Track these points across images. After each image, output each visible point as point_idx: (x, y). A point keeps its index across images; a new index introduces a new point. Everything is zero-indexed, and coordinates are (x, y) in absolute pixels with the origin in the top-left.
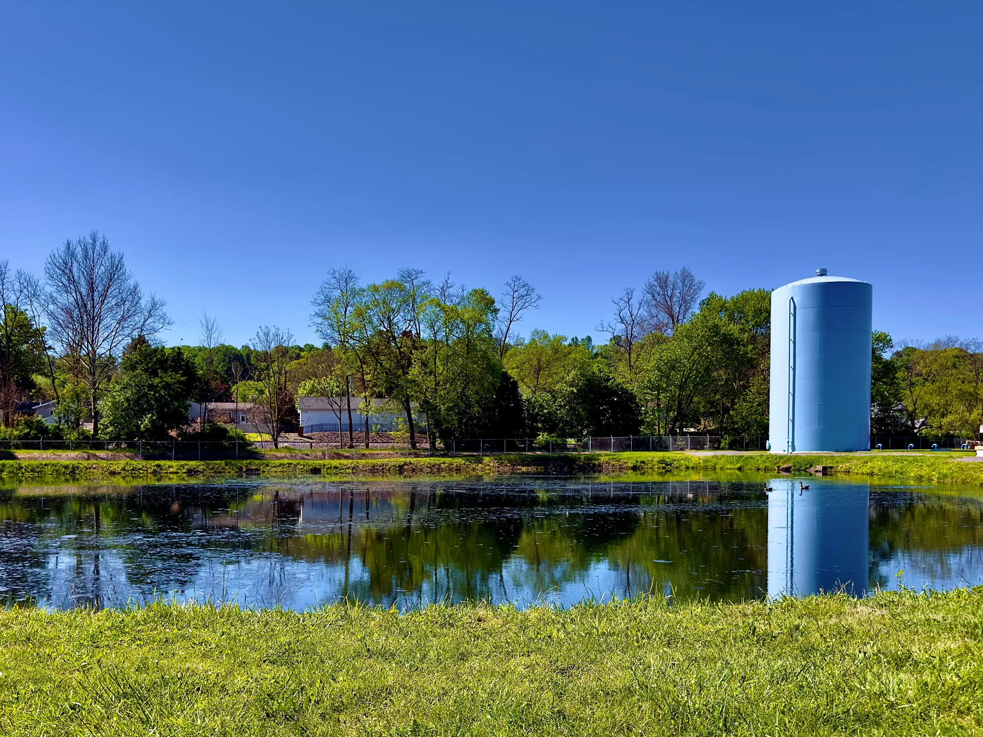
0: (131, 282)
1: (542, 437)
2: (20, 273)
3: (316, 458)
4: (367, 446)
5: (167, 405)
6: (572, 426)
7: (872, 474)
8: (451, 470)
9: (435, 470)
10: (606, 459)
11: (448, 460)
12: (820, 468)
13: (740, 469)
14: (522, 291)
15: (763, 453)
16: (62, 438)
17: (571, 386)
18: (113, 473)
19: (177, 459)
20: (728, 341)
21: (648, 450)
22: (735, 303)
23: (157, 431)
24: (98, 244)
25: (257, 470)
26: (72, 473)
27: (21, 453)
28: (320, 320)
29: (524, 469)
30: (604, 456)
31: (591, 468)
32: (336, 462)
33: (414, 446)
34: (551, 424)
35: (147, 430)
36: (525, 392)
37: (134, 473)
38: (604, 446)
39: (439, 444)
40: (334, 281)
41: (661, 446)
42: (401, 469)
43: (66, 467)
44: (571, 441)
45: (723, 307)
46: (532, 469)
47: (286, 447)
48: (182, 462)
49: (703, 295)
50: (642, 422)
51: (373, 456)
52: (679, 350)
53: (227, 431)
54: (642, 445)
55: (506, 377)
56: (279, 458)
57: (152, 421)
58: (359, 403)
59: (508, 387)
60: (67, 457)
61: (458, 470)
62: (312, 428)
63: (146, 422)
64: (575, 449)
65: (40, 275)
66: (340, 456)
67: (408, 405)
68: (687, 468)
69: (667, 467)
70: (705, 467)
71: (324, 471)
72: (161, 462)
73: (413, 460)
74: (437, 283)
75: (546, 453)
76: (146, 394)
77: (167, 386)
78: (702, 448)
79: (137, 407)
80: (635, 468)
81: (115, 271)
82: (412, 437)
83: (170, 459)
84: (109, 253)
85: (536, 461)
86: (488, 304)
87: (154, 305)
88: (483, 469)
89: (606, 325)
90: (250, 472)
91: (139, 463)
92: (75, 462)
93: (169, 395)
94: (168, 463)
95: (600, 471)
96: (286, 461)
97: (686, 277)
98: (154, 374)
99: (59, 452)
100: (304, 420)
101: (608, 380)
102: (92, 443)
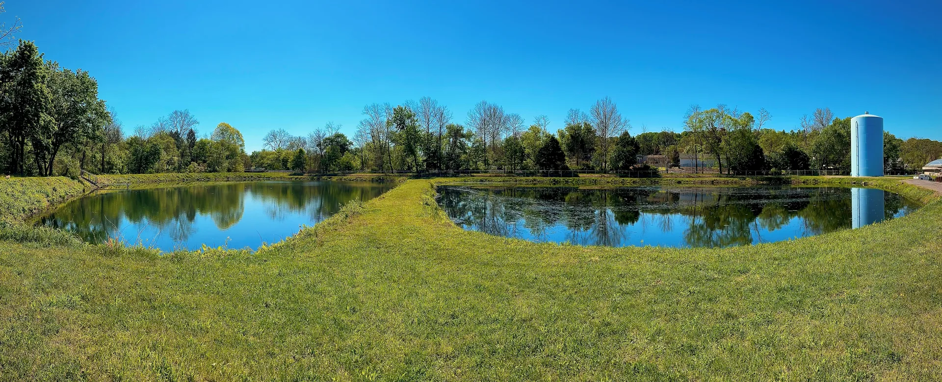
0: (618, 114)
1: (773, 170)
2: (583, 113)
3: (681, 177)
4: (703, 173)
5: (628, 158)
6: (784, 166)
7: (877, 185)
8: (732, 183)
9: (726, 183)
10: (794, 179)
11: (732, 179)
12: (863, 183)
13: (839, 183)
14: (765, 114)
15: (848, 177)
16: (594, 170)
17: (783, 150)
18: (608, 182)
19: (631, 177)
20: (840, 135)
21: (811, 175)
22: (845, 122)
23: (625, 167)
24: (608, 100)
25: (658, 182)
26: (595, 182)
27: (580, 175)
28: (685, 124)
29: (761, 182)
30: (793, 178)
31: (787, 182)
32: (687, 179)
33: (721, 172)
34: (776, 164)
35: (621, 167)
36: (766, 153)
37: (615, 183)
38: (794, 173)
39: (731, 172)
40: (692, 109)
41: (816, 174)
42: (713, 183)
43: (593, 180)
44: (784, 172)
45: (841, 123)
46: (765, 182)
47: (671, 173)
48: (632, 179)
49: (834, 118)
50: (810, 165)
51: (703, 177)
52: (823, 138)
53: (650, 167)
54: (809, 174)
55: (758, 147)
56: (667, 177)
57: (623, 164)
58: (700, 155)
59: (758, 151)
60: (595, 176)
61: (736, 183)
62: (684, 165)
63: (620, 164)
64: (784, 175)
65: (588, 114)
66: (690, 177)
67: (719, 157)
68: (823, 182)
69: (816, 182)
70: (829, 182)
71: (682, 182)
72: (625, 178)
73: (718, 179)
74: (732, 109)
75: (772, 176)
76: (621, 154)
77: (629, 151)
78: (832, 175)
79: (618, 158)
80: (804, 182)
81: (613, 111)
82: (720, 169)
83: (628, 177)
84: (612, 103)
85: (767, 179)
86: (751, 119)
87: (626, 122)
88: (745, 183)
89: (797, 128)
90: (656, 182)
91: (618, 179)
92: (596, 178)
93: (629, 154)
94: (627, 179)
95: (791, 184)
96: (668, 179)
97: (828, 111)
98: (624, 147)
99: (592, 175)
100: (682, 162)
101: (797, 148)
102: (604, 171)
